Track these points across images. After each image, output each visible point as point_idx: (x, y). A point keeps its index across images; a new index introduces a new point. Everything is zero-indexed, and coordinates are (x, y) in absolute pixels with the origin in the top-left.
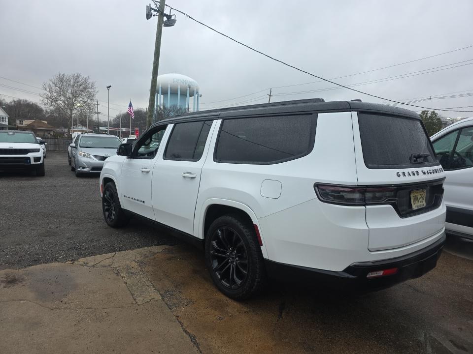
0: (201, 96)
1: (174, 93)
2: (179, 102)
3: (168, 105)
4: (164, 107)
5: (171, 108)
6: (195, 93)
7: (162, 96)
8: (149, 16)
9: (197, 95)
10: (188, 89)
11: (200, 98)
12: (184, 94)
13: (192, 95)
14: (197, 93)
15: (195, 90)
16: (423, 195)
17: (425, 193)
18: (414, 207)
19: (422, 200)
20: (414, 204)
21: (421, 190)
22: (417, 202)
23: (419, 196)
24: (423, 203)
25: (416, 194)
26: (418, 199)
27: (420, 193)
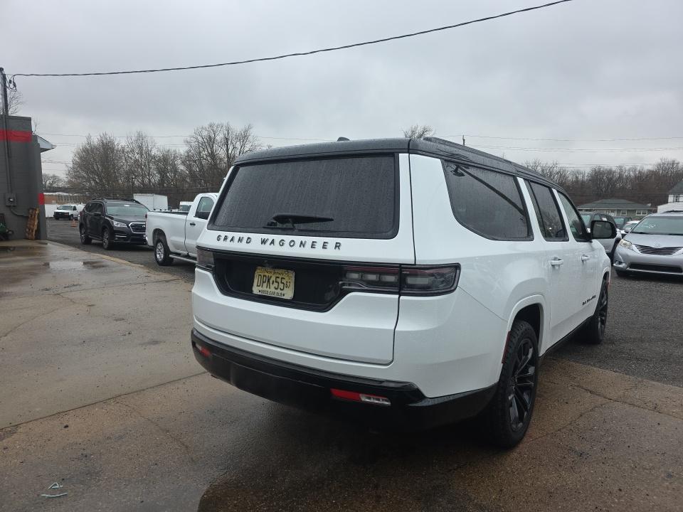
16: (287, 278)
17: (290, 278)
18: (256, 290)
19: (281, 286)
20: (257, 286)
21: (280, 271)
22: (265, 285)
23: (273, 279)
24: (283, 292)
25: (266, 274)
26: (269, 281)
27: (278, 275)
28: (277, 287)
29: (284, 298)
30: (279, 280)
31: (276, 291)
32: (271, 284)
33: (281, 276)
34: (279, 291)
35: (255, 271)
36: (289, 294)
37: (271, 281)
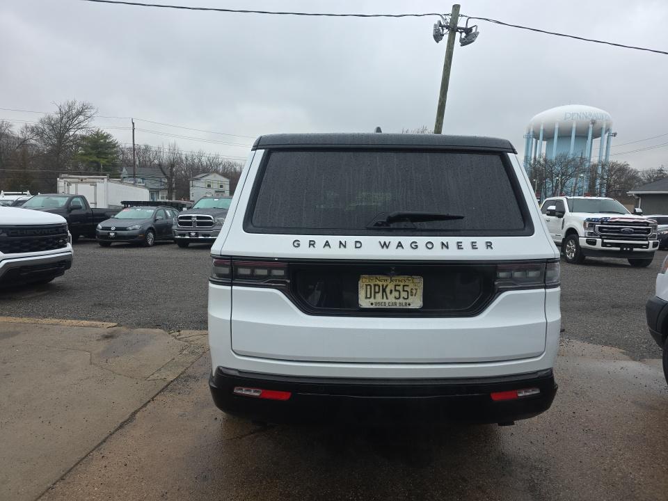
0: (615, 135)
1: (565, 135)
2: (572, 149)
3: (553, 156)
4: (545, 160)
5: (556, 159)
6: (604, 131)
7: (545, 143)
8: (438, 37)
9: (607, 134)
10: (591, 126)
11: (612, 138)
12: (582, 135)
13: (597, 135)
14: (608, 130)
15: (604, 127)
16: (411, 286)
17: (417, 285)
18: (364, 303)
19: (404, 294)
20: (366, 298)
21: (401, 278)
22: (379, 296)
23: (391, 287)
24: (407, 301)
25: (378, 282)
26: (384, 290)
27: (397, 283)
28: (397, 296)
29: (410, 307)
30: (400, 288)
31: (398, 301)
32: (388, 294)
33: (402, 284)
34: (401, 300)
35: (359, 280)
36: (416, 302)
37: (388, 290)
